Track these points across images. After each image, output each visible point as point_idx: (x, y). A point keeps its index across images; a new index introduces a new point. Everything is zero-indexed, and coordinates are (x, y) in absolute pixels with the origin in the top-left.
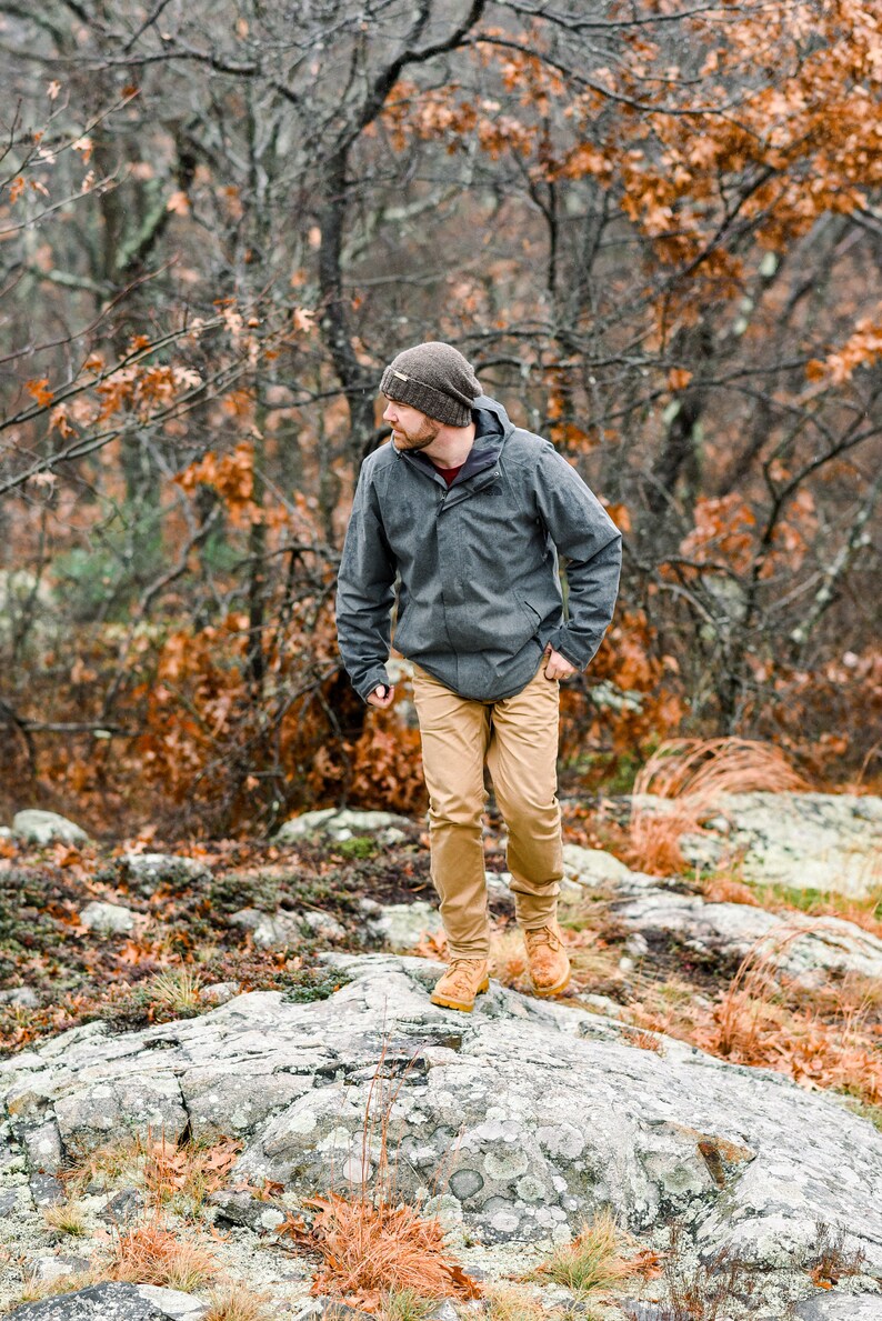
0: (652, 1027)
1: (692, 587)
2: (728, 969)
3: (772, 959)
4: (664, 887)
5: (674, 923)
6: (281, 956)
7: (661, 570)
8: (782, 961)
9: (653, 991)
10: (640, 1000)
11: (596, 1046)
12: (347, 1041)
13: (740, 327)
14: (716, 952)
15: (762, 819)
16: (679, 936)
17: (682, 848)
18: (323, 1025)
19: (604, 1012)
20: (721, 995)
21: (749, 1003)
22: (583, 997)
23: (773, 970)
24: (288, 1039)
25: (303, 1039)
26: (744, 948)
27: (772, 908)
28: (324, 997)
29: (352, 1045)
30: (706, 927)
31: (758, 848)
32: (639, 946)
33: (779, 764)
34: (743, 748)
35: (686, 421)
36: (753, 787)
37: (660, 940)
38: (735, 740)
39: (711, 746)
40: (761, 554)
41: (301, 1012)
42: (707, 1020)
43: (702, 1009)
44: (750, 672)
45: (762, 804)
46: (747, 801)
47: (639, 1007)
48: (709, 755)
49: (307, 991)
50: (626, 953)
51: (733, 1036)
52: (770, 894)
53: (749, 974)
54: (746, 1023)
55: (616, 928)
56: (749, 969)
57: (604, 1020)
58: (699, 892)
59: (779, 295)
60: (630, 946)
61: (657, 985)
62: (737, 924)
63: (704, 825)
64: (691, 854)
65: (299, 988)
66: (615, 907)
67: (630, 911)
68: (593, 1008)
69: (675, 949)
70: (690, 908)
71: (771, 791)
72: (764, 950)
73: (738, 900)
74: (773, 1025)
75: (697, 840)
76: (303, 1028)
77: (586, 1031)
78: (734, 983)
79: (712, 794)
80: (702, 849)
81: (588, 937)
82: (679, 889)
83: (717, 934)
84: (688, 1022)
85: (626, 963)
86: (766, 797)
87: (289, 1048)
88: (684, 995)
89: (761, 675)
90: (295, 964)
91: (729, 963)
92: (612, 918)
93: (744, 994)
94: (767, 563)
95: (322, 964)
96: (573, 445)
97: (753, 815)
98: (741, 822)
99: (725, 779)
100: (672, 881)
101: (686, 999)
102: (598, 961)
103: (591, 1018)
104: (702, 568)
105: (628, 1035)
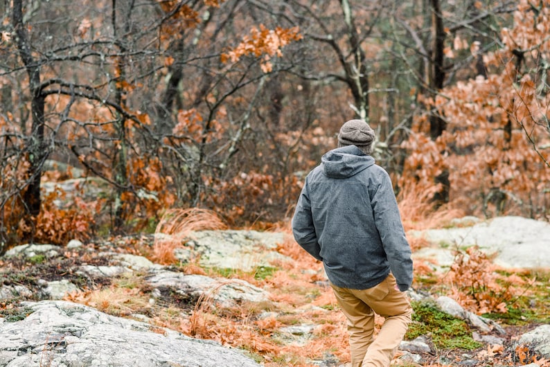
0: (163, 326)
1: (177, 147)
2: (194, 301)
3: (212, 296)
4: (167, 269)
5: (172, 284)
6: (4, 304)
7: (165, 139)
8: (216, 297)
9: (163, 312)
10: (158, 316)
11: (139, 333)
12: (32, 336)
13: (195, 41)
14: (189, 294)
15: (208, 241)
16: (173, 289)
17: (175, 254)
18: (21, 330)
19: (143, 320)
20: (192, 312)
21: (203, 314)
22: (134, 315)
23: (213, 300)
24: (7, 337)
25: (13, 336)
26: (201, 292)
27: (212, 276)
28: (22, 319)
29: (34, 338)
30: (185, 284)
31: (207, 253)
32: (157, 294)
33: (215, 218)
34: (200, 212)
35: (175, 81)
36: (204, 228)
37: (166, 291)
38: (196, 209)
39: (186, 212)
40: (205, 133)
41: (12, 326)
42: (186, 321)
43: (184, 318)
44: (202, 182)
45: (208, 235)
46: (202, 234)
47: (157, 318)
48: (186, 215)
49: (14, 317)
50: (152, 297)
51: (196, 328)
52: (211, 271)
53: (203, 303)
54: (201, 322)
55: (148, 287)
56: (202, 301)
57: (142, 324)
58: (182, 271)
59: (211, 28)
60: (153, 294)
61: (165, 309)
62: (197, 283)
63: (184, 244)
64: (179, 256)
65: (11, 316)
66: (147, 278)
67: (153, 279)
68: (138, 319)
69: (172, 294)
70: (178, 277)
71: (212, 229)
72: (209, 293)
73: (198, 273)
74: (213, 323)
75: (181, 251)
76: (13, 332)
77: (135, 328)
78: (196, 306)
79: (188, 232)
80: (184, 254)
81: (136, 291)
82: (174, 270)
83: (190, 287)
84: (178, 323)
85: (152, 301)
86: (210, 232)
87: (7, 340)
88: (176, 312)
89: (207, 183)
90: (10, 307)
91: (195, 298)
92: (146, 283)
93: (201, 311)
94: (208, 136)
95: (21, 306)
96: (125, 89)
97: (204, 240)
98: (200, 243)
99: (192, 225)
100: (171, 267)
101: (177, 314)
102: (140, 301)
103: (136, 323)
104: (181, 139)
105: (152, 329)
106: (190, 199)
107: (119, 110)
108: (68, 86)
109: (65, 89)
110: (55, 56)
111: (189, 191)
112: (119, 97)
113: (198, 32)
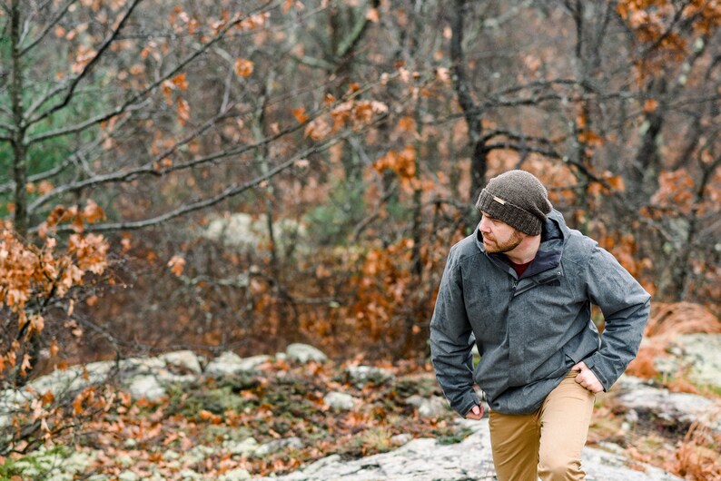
0: (641, 461)
1: (660, 220)
2: (683, 430)
3: (708, 424)
4: (646, 384)
5: (652, 404)
6: (434, 420)
7: (643, 210)
8: (714, 425)
9: (641, 442)
10: (635, 446)
11: (612, 469)
12: (472, 465)
13: (683, 79)
14: (677, 420)
15: (700, 349)
16: (655, 412)
17: (655, 364)
18: (458, 457)
19: (614, 452)
20: (680, 444)
21: (695, 448)
22: (602, 444)
23: (709, 430)
24: (440, 464)
25: (448, 464)
26: (692, 418)
27: (707, 396)
28: (458, 442)
29: (475, 467)
30: (670, 407)
31: (699, 365)
32: (633, 417)
33: (710, 317)
34: (690, 308)
35: (654, 131)
36: (694, 331)
37: (644, 414)
38: (684, 304)
39: (671, 307)
40: (697, 202)
41: (447, 450)
42: (672, 457)
43: (669, 452)
44: (692, 268)
45: (699, 340)
46: (691, 338)
47: (633, 450)
48: (670, 313)
49: (449, 439)
50: (625, 420)
51: (687, 466)
52: (706, 389)
53: (696, 433)
54: (694, 459)
55: (620, 407)
56: (695, 429)
57: (614, 456)
58: (666, 387)
59: (705, 62)
60: (628, 417)
61: (643, 438)
62: (688, 405)
63: (668, 352)
64: (660, 368)
65: (445, 437)
66: (619, 395)
67: (627, 397)
68: (607, 450)
69: (653, 419)
70: (661, 396)
71: (704, 332)
72: (703, 419)
73: (688, 391)
74: (709, 461)
75: (664, 360)
76: (447, 459)
77: (605, 461)
78: (687, 436)
79: (672, 334)
80: (666, 365)
81: (604, 411)
82: (655, 385)
83: (676, 410)
84: (661, 458)
85: (626, 426)
86: (703, 336)
87: (441, 469)
88: (659, 443)
89: (698, 270)
90: (442, 425)
91: (684, 426)
92: (617, 402)
93: (693, 443)
94: (700, 207)
95: (457, 424)
96: (591, 143)
97: (694, 346)
98: (689, 350)
99: (679, 326)
100: (651, 382)
101: (660, 446)
102: (609, 425)
103: (607, 455)
104: (664, 210)
105: (628, 464)
106: (676, 292)
107: (583, 170)
108: (518, 139)
109: (514, 143)
110: (503, 99)
111: (674, 280)
112: (582, 153)
113: (686, 67)
